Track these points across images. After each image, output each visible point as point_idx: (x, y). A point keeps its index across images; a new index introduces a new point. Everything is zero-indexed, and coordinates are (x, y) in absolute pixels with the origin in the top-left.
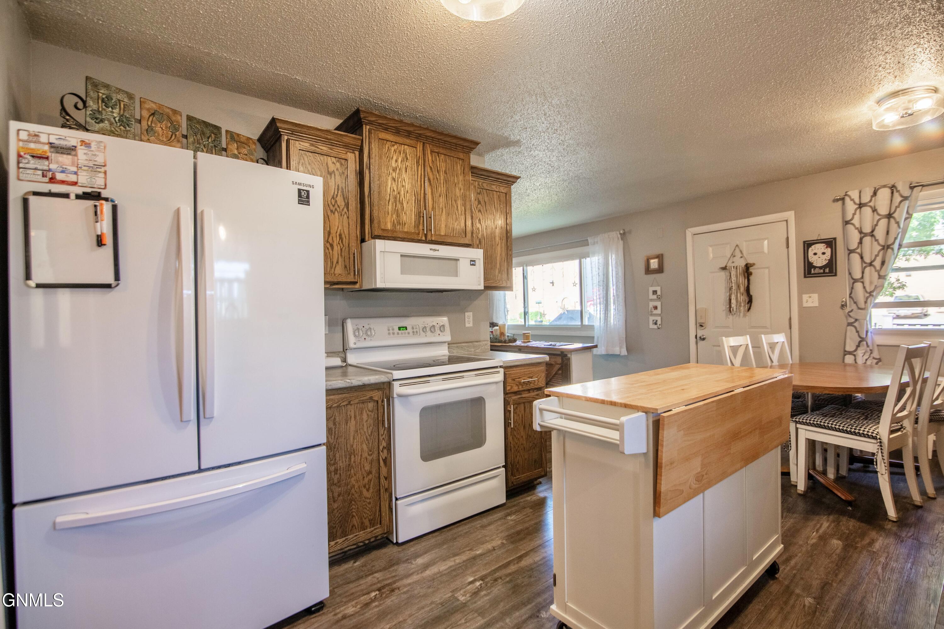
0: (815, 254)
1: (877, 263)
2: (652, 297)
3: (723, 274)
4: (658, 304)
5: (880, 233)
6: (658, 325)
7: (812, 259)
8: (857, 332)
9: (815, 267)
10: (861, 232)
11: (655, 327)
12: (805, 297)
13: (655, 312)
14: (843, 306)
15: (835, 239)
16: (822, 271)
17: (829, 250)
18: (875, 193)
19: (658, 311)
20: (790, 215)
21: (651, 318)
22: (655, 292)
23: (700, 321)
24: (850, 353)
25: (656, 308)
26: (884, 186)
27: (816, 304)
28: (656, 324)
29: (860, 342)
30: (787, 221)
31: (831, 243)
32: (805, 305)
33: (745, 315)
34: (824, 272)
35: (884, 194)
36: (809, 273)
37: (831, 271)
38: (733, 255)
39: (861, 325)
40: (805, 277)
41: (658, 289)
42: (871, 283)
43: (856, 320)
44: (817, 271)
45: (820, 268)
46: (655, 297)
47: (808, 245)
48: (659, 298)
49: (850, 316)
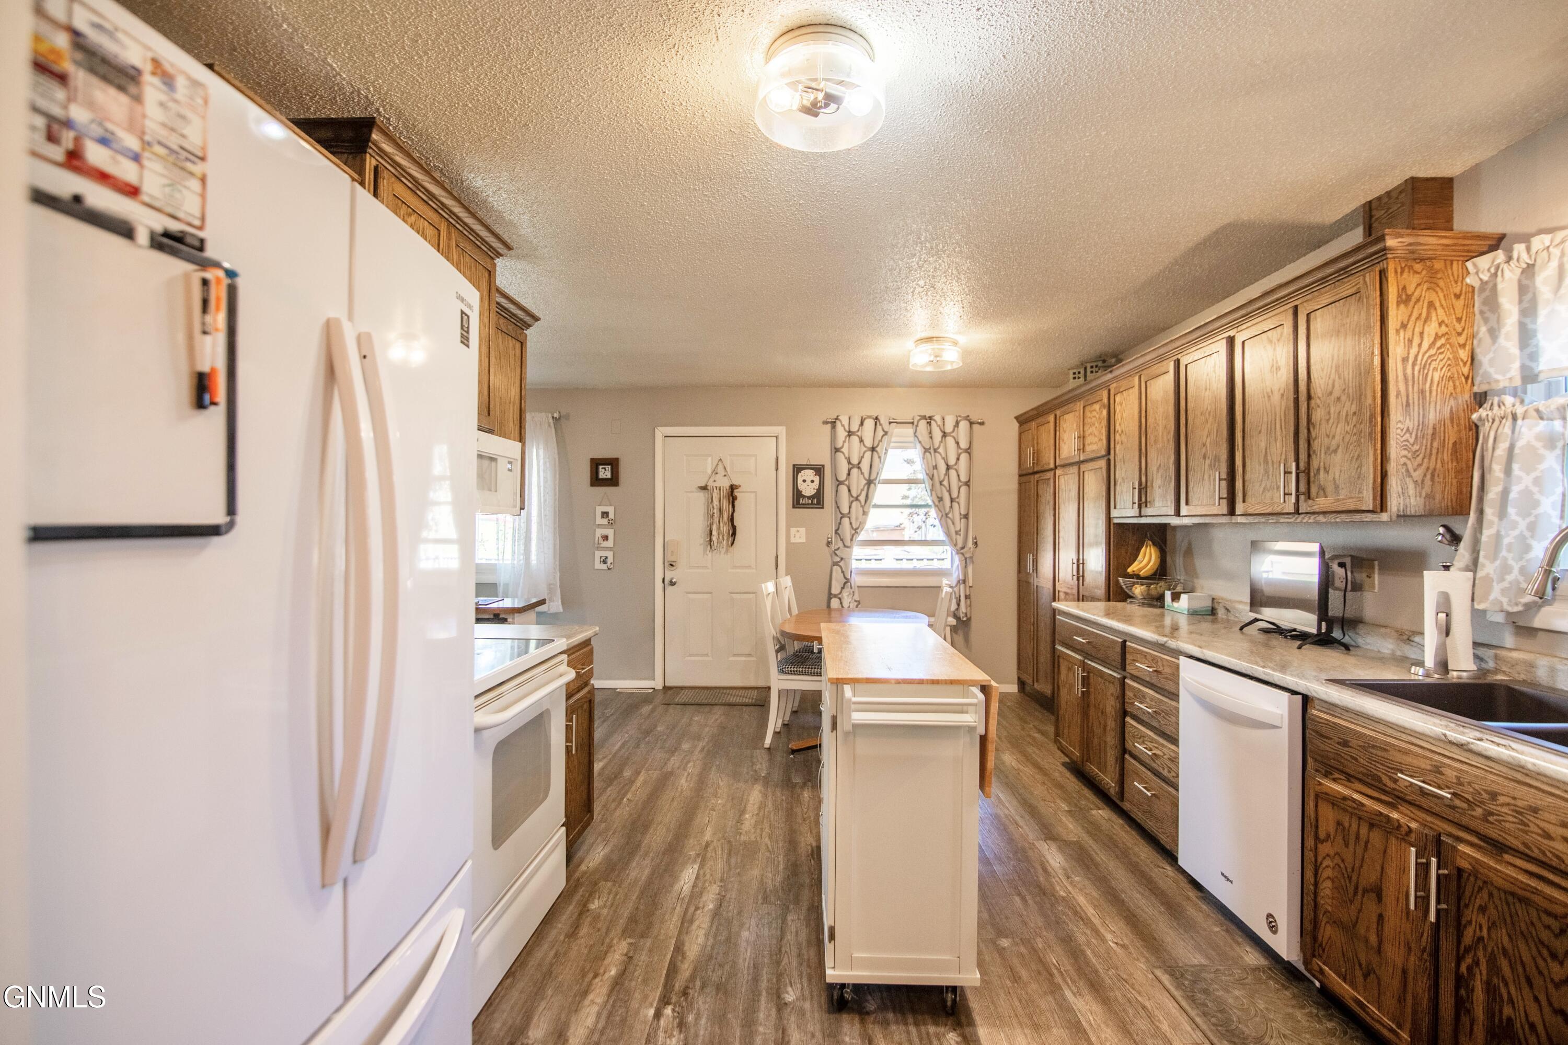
0: (804, 481)
1: (862, 498)
2: (600, 521)
3: (702, 496)
4: (610, 532)
5: (865, 466)
6: (609, 564)
7: (801, 486)
8: (843, 572)
9: (804, 497)
10: (849, 463)
11: (604, 567)
12: (793, 530)
13: (604, 544)
14: (829, 544)
15: (823, 466)
16: (810, 502)
17: (817, 479)
18: (862, 424)
19: (610, 543)
20: (781, 430)
21: (598, 554)
22: (605, 514)
23: (670, 558)
24: (836, 596)
25: (606, 538)
26: (869, 417)
27: (803, 540)
28: (605, 562)
29: (845, 583)
30: (777, 437)
31: (819, 470)
32: (793, 540)
33: (727, 551)
34: (812, 504)
35: (869, 424)
36: (798, 503)
37: (818, 503)
38: (715, 472)
39: (847, 565)
40: (794, 507)
41: (611, 510)
42: (857, 519)
43: (842, 559)
44: (806, 501)
45: (809, 498)
46: (605, 521)
47: (797, 469)
48: (611, 524)
49: (836, 555)
